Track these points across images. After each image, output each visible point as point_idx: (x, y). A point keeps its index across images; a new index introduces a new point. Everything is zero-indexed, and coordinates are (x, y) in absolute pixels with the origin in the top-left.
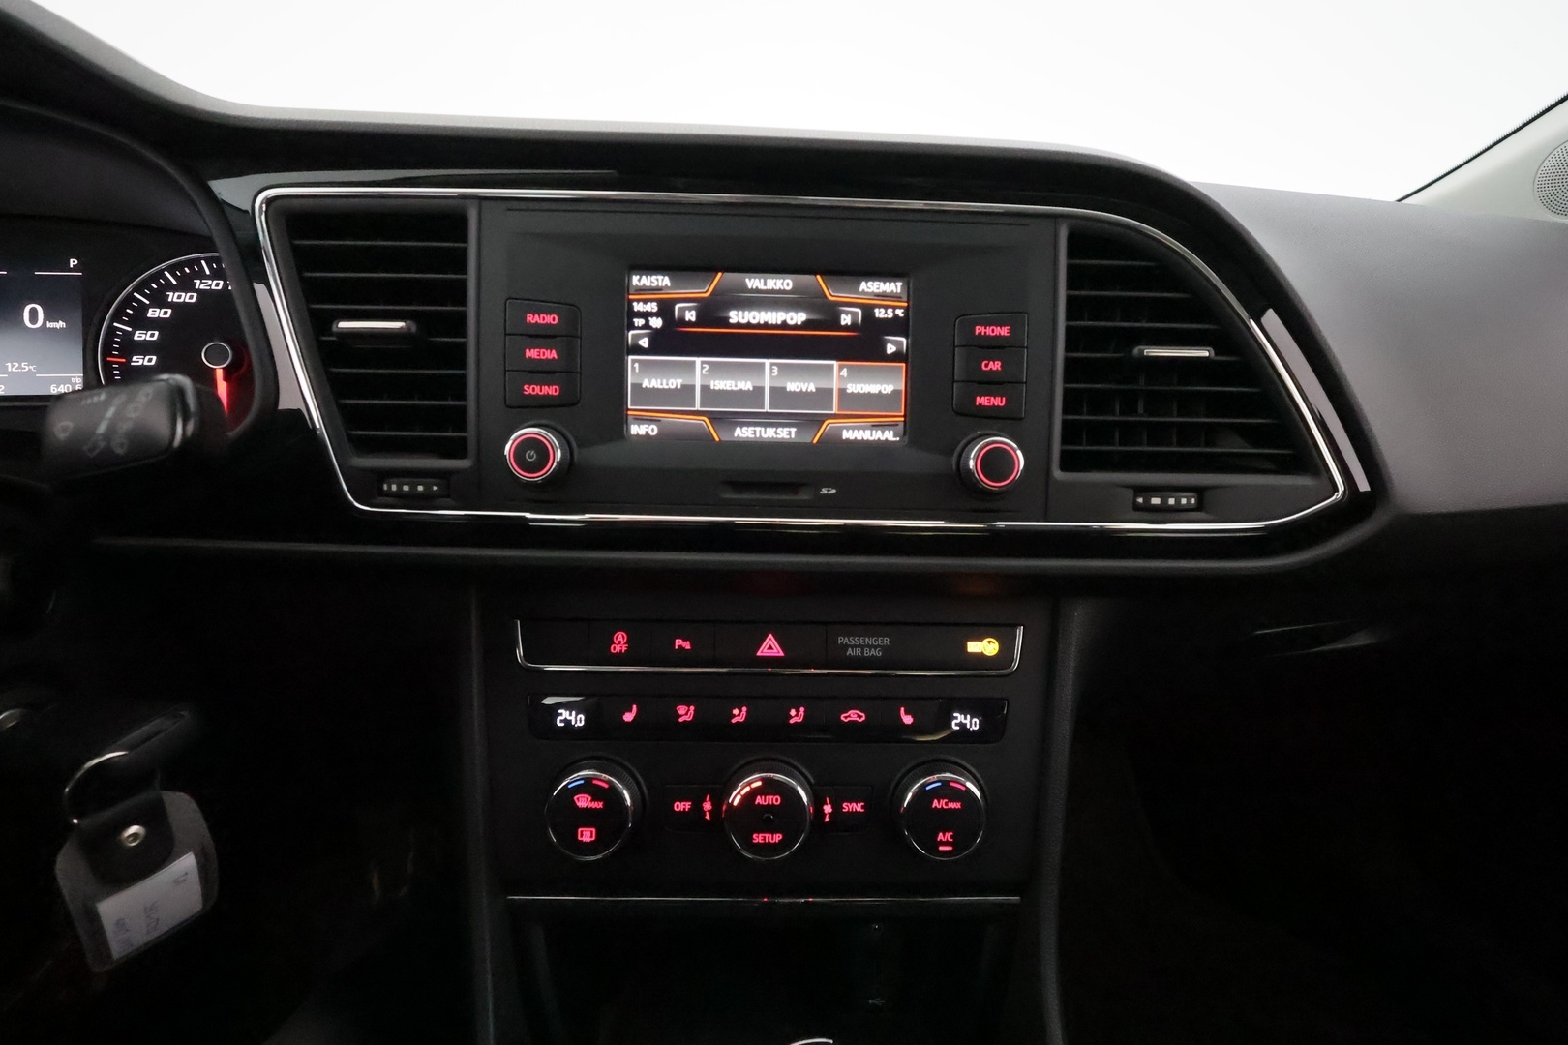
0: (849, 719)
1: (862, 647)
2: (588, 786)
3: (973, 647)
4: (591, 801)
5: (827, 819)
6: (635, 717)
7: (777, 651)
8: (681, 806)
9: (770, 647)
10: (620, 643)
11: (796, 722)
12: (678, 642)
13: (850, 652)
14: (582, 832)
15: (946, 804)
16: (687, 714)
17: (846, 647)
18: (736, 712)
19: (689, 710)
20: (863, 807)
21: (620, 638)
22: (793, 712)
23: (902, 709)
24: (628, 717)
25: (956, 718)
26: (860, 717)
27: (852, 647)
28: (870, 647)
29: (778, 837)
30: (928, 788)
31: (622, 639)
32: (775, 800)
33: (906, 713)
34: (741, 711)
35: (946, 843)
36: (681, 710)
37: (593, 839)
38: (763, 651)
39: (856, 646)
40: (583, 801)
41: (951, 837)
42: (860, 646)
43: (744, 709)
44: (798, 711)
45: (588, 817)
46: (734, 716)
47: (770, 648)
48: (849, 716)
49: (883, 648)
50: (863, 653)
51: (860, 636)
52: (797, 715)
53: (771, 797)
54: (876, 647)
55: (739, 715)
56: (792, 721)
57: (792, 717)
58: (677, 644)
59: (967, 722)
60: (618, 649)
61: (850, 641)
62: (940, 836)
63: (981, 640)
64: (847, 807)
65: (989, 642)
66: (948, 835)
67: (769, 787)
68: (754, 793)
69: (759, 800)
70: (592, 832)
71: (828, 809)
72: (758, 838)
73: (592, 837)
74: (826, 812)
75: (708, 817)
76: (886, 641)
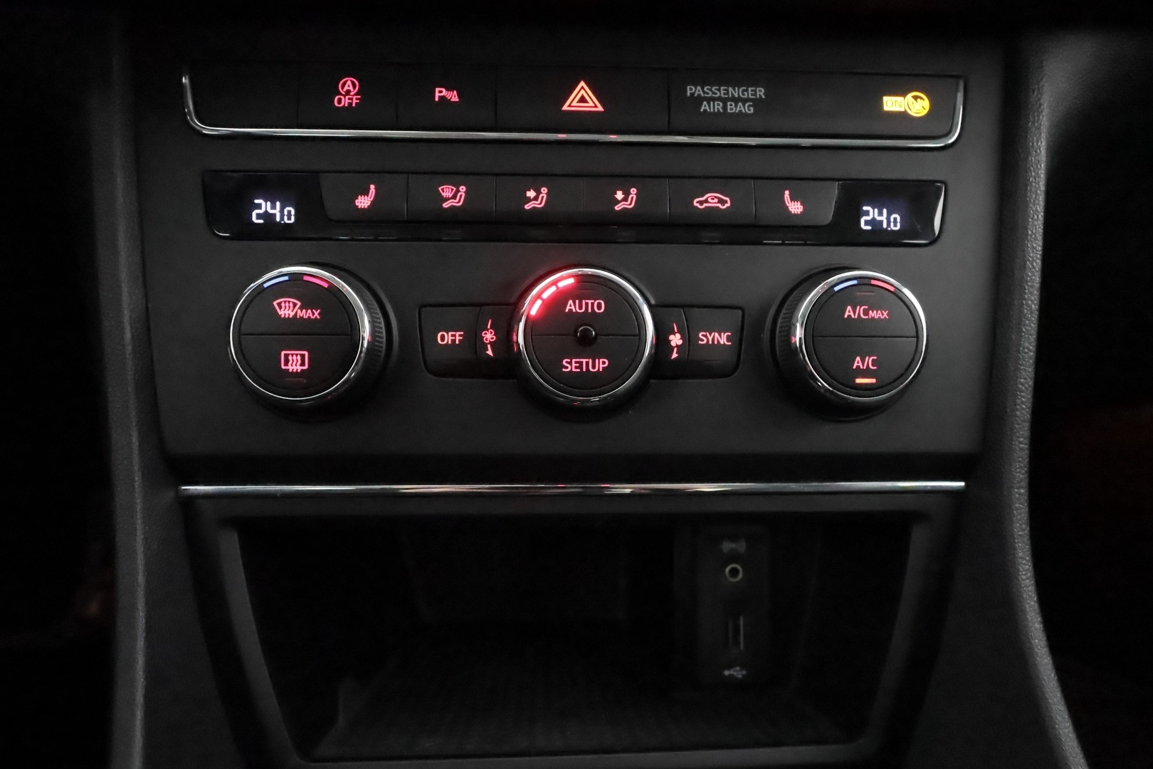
0: (705, 205)
1: (724, 101)
2: (295, 286)
3: (892, 104)
4: (301, 308)
5: (675, 355)
6: (373, 202)
7: (593, 104)
8: (448, 338)
9: (583, 98)
10: (348, 92)
11: (625, 209)
12: (440, 92)
13: (704, 106)
14: (286, 356)
15: (866, 312)
16: (454, 197)
17: (699, 100)
18: (531, 194)
19: (458, 191)
20: (728, 339)
21: (349, 86)
22: (619, 195)
23: (787, 193)
24: (363, 202)
25: (867, 213)
26: (721, 201)
27: (709, 100)
28: (736, 100)
29: (602, 364)
30: (836, 289)
31: (351, 88)
32: (597, 306)
33: (792, 199)
34: (539, 192)
35: (867, 373)
36: (447, 191)
37: (306, 367)
38: (572, 104)
39: (714, 99)
40: (288, 309)
41: (874, 363)
42: (720, 99)
43: (544, 190)
44: (627, 194)
45: (295, 333)
46: (529, 200)
47: (583, 100)
48: (706, 201)
49: (756, 102)
50: (725, 108)
51: (720, 85)
52: (625, 199)
53: (590, 302)
54: (744, 101)
55: (536, 198)
56: (618, 208)
57: (618, 202)
58: (437, 94)
59: (884, 218)
60: (345, 102)
61: (705, 93)
62: (858, 362)
63: (904, 94)
64: (705, 338)
65: (916, 98)
66: (869, 360)
67: (586, 287)
68: (561, 297)
69: (571, 306)
70: (303, 356)
71: (676, 340)
72: (570, 366)
73: (303, 364)
74: (673, 344)
75: (490, 352)
76: (761, 92)
